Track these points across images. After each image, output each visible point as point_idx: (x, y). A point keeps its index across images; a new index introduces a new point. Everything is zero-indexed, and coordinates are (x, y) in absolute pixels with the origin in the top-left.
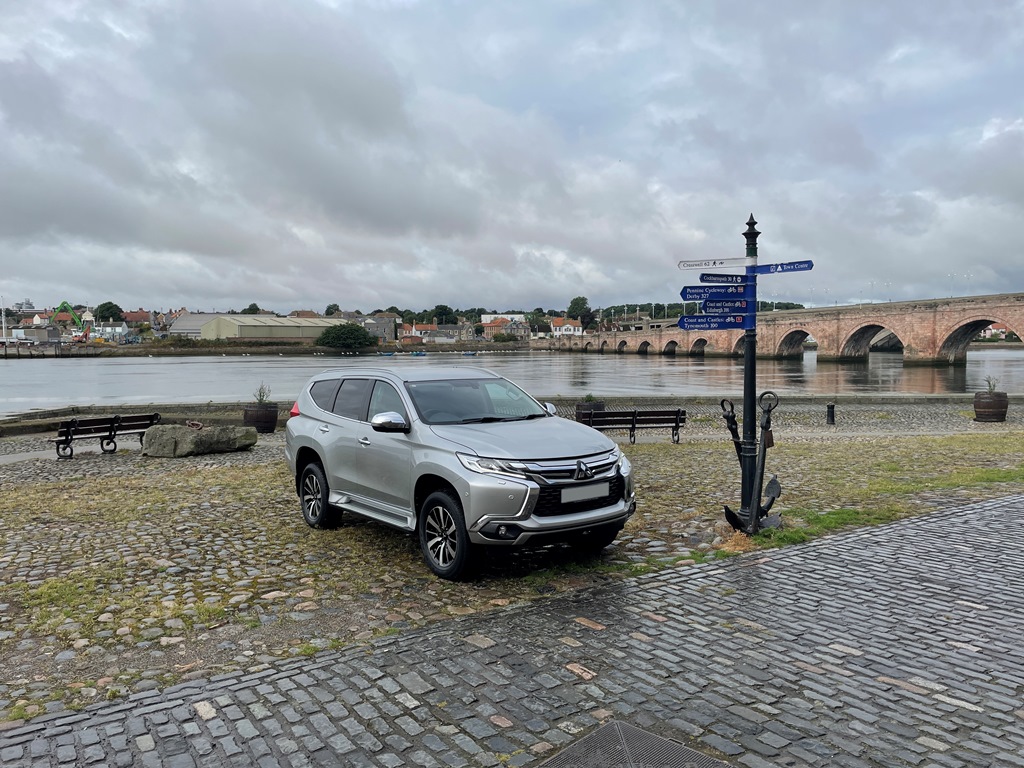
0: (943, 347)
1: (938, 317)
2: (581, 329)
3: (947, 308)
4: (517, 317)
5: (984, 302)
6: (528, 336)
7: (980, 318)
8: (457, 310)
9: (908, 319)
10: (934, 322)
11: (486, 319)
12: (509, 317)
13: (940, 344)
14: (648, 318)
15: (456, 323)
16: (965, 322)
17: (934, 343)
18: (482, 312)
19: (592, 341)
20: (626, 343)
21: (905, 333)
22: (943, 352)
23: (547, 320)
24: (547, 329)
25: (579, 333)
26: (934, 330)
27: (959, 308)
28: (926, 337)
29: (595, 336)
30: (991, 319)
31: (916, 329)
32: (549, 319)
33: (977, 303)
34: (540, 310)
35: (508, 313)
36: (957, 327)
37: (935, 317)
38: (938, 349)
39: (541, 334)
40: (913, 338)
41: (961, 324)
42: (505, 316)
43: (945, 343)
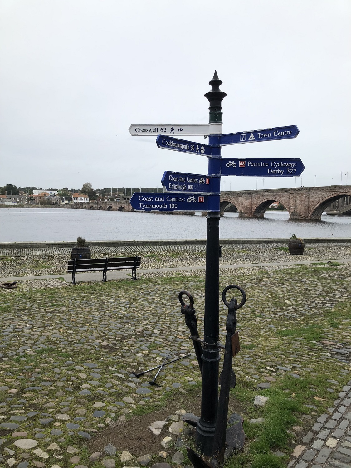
0: (255, 212)
1: (253, 198)
2: (88, 199)
3: (257, 194)
4: (54, 192)
5: (272, 192)
6: (60, 202)
7: (270, 199)
8: (20, 188)
9: (240, 199)
10: (252, 200)
11: (36, 193)
12: (49, 192)
13: (254, 211)
14: (123, 195)
15: (18, 195)
16: (264, 201)
17: (251, 210)
18: (34, 188)
19: (94, 206)
20: (111, 207)
21: (239, 205)
22: (255, 214)
23: (69, 194)
24: (70, 199)
25: (87, 201)
26: (251, 205)
27: (262, 194)
28: (248, 207)
29: (95, 203)
30: (275, 200)
31: (244, 204)
32: (70, 193)
33: (269, 193)
34: (66, 189)
35: (48, 190)
36: (261, 203)
37: (252, 198)
38: (253, 213)
39: (67, 202)
40: (243, 208)
41: (262, 202)
42: (47, 191)
43: (256, 210)
